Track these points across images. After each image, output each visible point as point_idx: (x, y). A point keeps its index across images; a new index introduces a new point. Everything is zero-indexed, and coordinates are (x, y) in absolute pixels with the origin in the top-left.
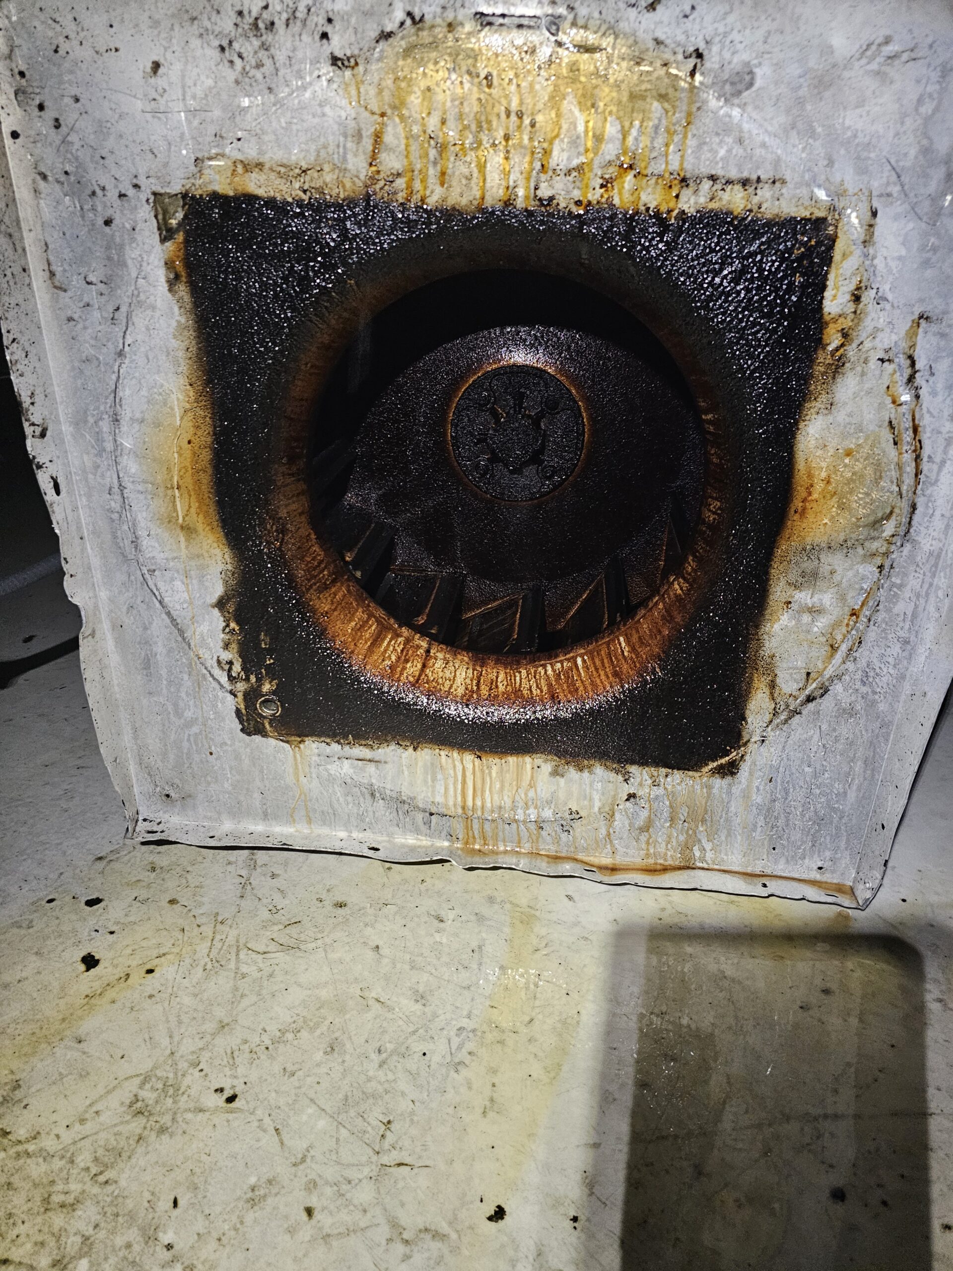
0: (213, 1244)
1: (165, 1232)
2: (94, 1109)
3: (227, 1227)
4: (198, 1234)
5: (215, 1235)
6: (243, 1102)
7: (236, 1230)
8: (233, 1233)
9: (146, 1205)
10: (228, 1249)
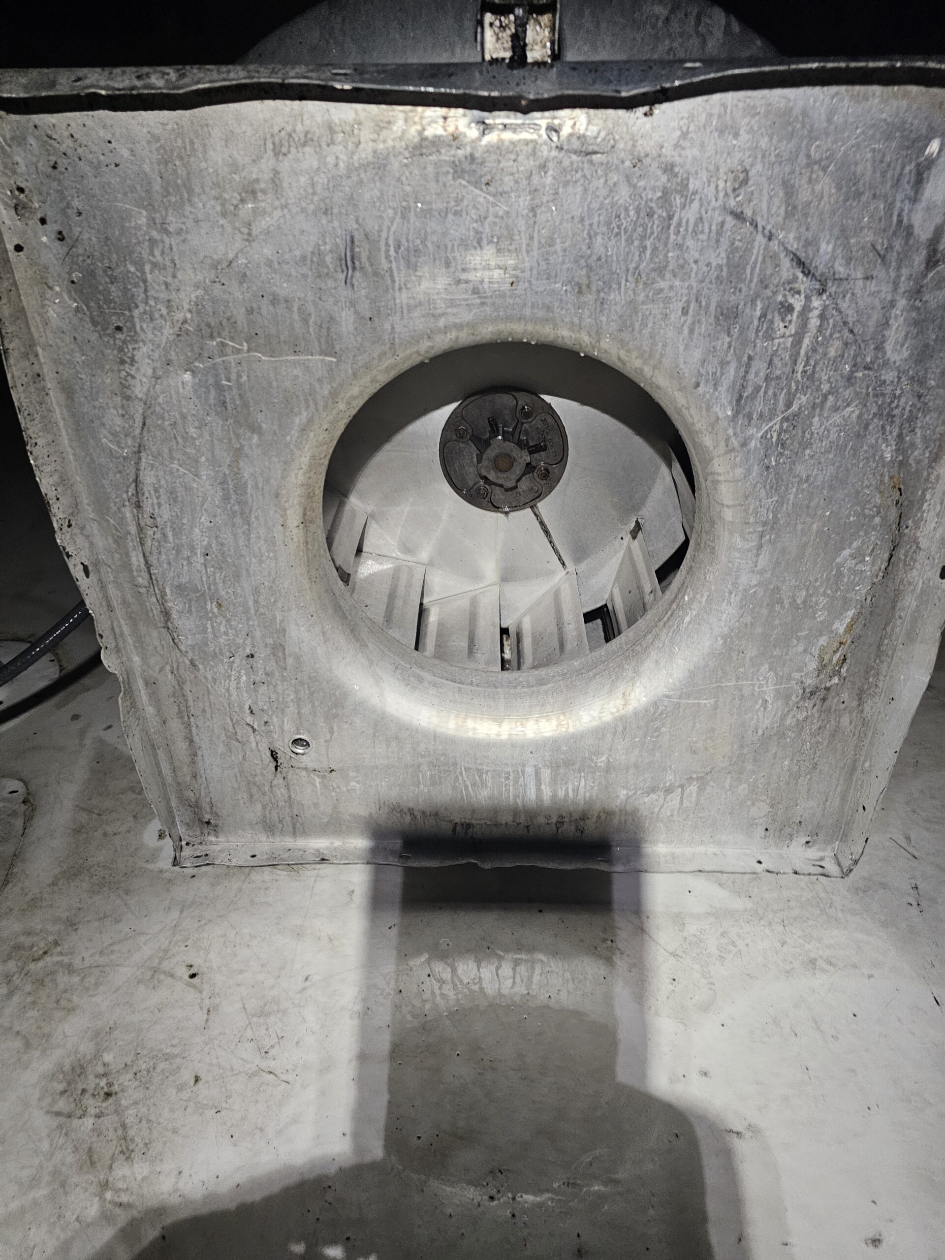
0: (130, 1075)
1: (109, 1054)
2: (112, 948)
3: (144, 1067)
4: (126, 1065)
5: (135, 1069)
6: (199, 980)
7: (148, 1072)
8: (145, 1073)
9: (108, 1029)
10: (137, 1083)
